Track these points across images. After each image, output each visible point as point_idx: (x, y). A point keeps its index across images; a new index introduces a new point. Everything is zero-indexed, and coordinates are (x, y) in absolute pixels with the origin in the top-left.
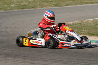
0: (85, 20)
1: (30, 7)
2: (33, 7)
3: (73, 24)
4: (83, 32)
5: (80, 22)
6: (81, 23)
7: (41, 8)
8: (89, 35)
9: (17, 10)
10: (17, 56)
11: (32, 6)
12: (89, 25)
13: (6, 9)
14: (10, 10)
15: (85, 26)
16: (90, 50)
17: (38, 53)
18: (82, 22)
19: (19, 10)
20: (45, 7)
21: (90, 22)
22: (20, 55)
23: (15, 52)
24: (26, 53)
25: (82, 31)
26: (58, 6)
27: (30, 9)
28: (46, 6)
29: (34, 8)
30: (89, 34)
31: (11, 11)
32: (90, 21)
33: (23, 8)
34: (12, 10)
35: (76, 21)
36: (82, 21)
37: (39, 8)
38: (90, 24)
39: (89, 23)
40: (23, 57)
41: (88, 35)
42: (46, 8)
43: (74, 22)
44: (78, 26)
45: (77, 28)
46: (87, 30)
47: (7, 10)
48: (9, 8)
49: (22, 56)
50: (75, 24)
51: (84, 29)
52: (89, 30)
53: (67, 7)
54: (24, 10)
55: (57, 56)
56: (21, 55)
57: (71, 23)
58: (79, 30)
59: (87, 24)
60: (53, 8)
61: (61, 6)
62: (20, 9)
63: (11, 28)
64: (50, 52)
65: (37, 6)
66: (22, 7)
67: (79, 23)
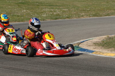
1: (65, 17)
2: (68, 17)
7: (78, 18)
9: (49, 20)
10: (50, 74)
14: (41, 20)
17: (75, 71)
26: (97, 16)
27: (64, 19)
28: (83, 16)
29: (69, 19)
33: (56, 19)
34: (43, 20)
37: (75, 19)
40: (57, 75)
42: (83, 18)
48: (40, 18)
53: (107, 17)
56: (55, 73)
60: (91, 18)
61: (101, 16)
62: (53, 19)
65: (73, 16)
66: (55, 17)
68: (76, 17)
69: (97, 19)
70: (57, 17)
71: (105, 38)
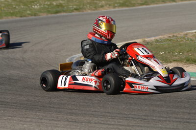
1: (71, 9)
2: (76, 9)
3: (157, 41)
4: (176, 56)
5: (170, 37)
7: (94, 10)
8: (188, 62)
9: (44, 15)
10: (44, 107)
11: (75, 7)
12: (188, 42)
13: (24, 14)
14: (32, 15)
15: (180, 45)
18: (174, 36)
19: (50, 15)
20: (100, 9)
21: (190, 36)
22: (50, 105)
26: (127, 6)
27: (71, 12)
28: (102, 6)
29: (79, 11)
30: (188, 60)
31: (33, 17)
33: (57, 12)
34: (35, 16)
35: (162, 35)
37: (90, 11)
38: (191, 40)
39: (188, 38)
40: (55, 109)
42: (103, 10)
43: (158, 38)
44: (166, 46)
45: (164, 49)
46: (185, 53)
47: (25, 16)
48: (28, 12)
49: (54, 107)
50: (161, 42)
51: (177, 50)
52: (188, 52)
53: (144, 7)
55: (124, 106)
56: (52, 106)
57: (153, 38)
58: (169, 53)
59: (185, 41)
60: (116, 9)
62: (52, 14)
63: (32, 51)
65: (85, 7)
66: (55, 10)
69: (125, 10)
70: (58, 9)
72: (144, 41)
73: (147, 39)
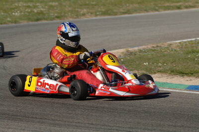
0: (165, 44)
1: (52, 17)
2: (58, 17)
3: (140, 51)
4: (160, 67)
5: (153, 47)
6: (155, 50)
7: (75, 18)
8: (172, 73)
9: (25, 23)
10: (26, 117)
11: (56, 15)
12: (172, 52)
13: (4, 21)
14: (12, 23)
15: (164, 56)
16: (174, 106)
17: (70, 112)
18: (157, 46)
19: (31, 23)
20: (82, 17)
21: (174, 47)
22: (32, 116)
23: (23, 110)
24: (45, 113)
25: (158, 67)
26: (110, 15)
27: (52, 20)
28: (84, 15)
29: (61, 19)
30: (172, 71)
31: (14, 24)
32: (174, 45)
33: (38, 20)
34: (15, 23)
35: (145, 45)
36: (159, 45)
38: (175, 51)
39: (172, 49)
40: (38, 120)
41: (170, 74)
43: (141, 48)
44: (150, 56)
45: (148, 60)
46: (169, 64)
47: (5, 23)
48: (9, 19)
49: (36, 118)
50: (145, 52)
51: (161, 61)
52: (173, 62)
53: (127, 15)
54: (39, 22)
55: (108, 118)
56: (34, 116)
57: (136, 48)
58: (153, 63)
59: (169, 51)
60: (99, 17)
61: (117, 15)
62: (32, 21)
64: (92, 110)
65: (67, 15)
66: (35, 18)
67: (153, 49)
68: (72, 17)
69: (108, 19)
70: (39, 17)
71: (123, 53)
72: (128, 51)
73: (130, 49)
